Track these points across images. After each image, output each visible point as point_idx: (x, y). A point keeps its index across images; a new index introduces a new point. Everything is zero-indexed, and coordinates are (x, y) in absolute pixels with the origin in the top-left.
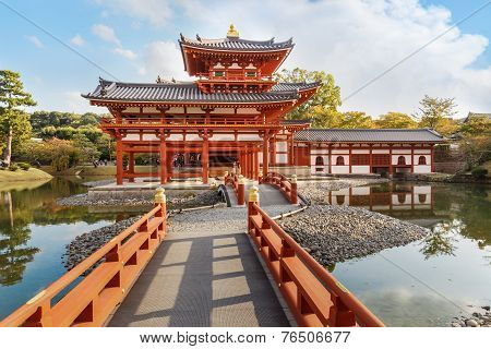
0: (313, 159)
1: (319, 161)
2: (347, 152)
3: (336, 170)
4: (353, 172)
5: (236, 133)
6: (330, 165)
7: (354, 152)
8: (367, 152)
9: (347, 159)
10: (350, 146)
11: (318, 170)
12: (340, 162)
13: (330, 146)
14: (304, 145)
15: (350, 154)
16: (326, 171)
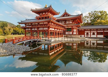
0: (86, 33)
1: (87, 34)
2: (96, 31)
3: (92, 36)
4: (98, 37)
5: (43, 28)
7: (98, 31)
9: (96, 33)
10: (97, 30)
11: (87, 36)
12: (94, 34)
13: (91, 30)
14: (83, 30)
15: (97, 32)
16: (89, 36)
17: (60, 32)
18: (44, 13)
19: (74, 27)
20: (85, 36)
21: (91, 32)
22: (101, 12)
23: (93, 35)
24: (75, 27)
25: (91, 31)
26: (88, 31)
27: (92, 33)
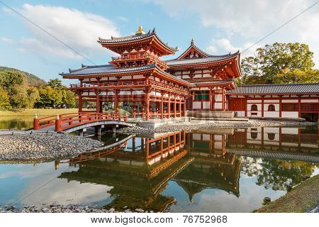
0: (249, 107)
1: (254, 108)
2: (278, 101)
3: (268, 114)
4: (283, 116)
6: (263, 111)
7: (283, 101)
8: (297, 101)
9: (277, 107)
10: (281, 97)
11: (252, 114)
12: (272, 108)
13: (263, 97)
14: (242, 97)
15: (280, 103)
16: (259, 115)
17: (176, 102)
18: (134, 51)
19: (215, 88)
20: (246, 115)
21: (263, 103)
22: (292, 48)
23: (269, 110)
24: (219, 88)
25: (265, 101)
26: (255, 99)
27: (266, 107)
